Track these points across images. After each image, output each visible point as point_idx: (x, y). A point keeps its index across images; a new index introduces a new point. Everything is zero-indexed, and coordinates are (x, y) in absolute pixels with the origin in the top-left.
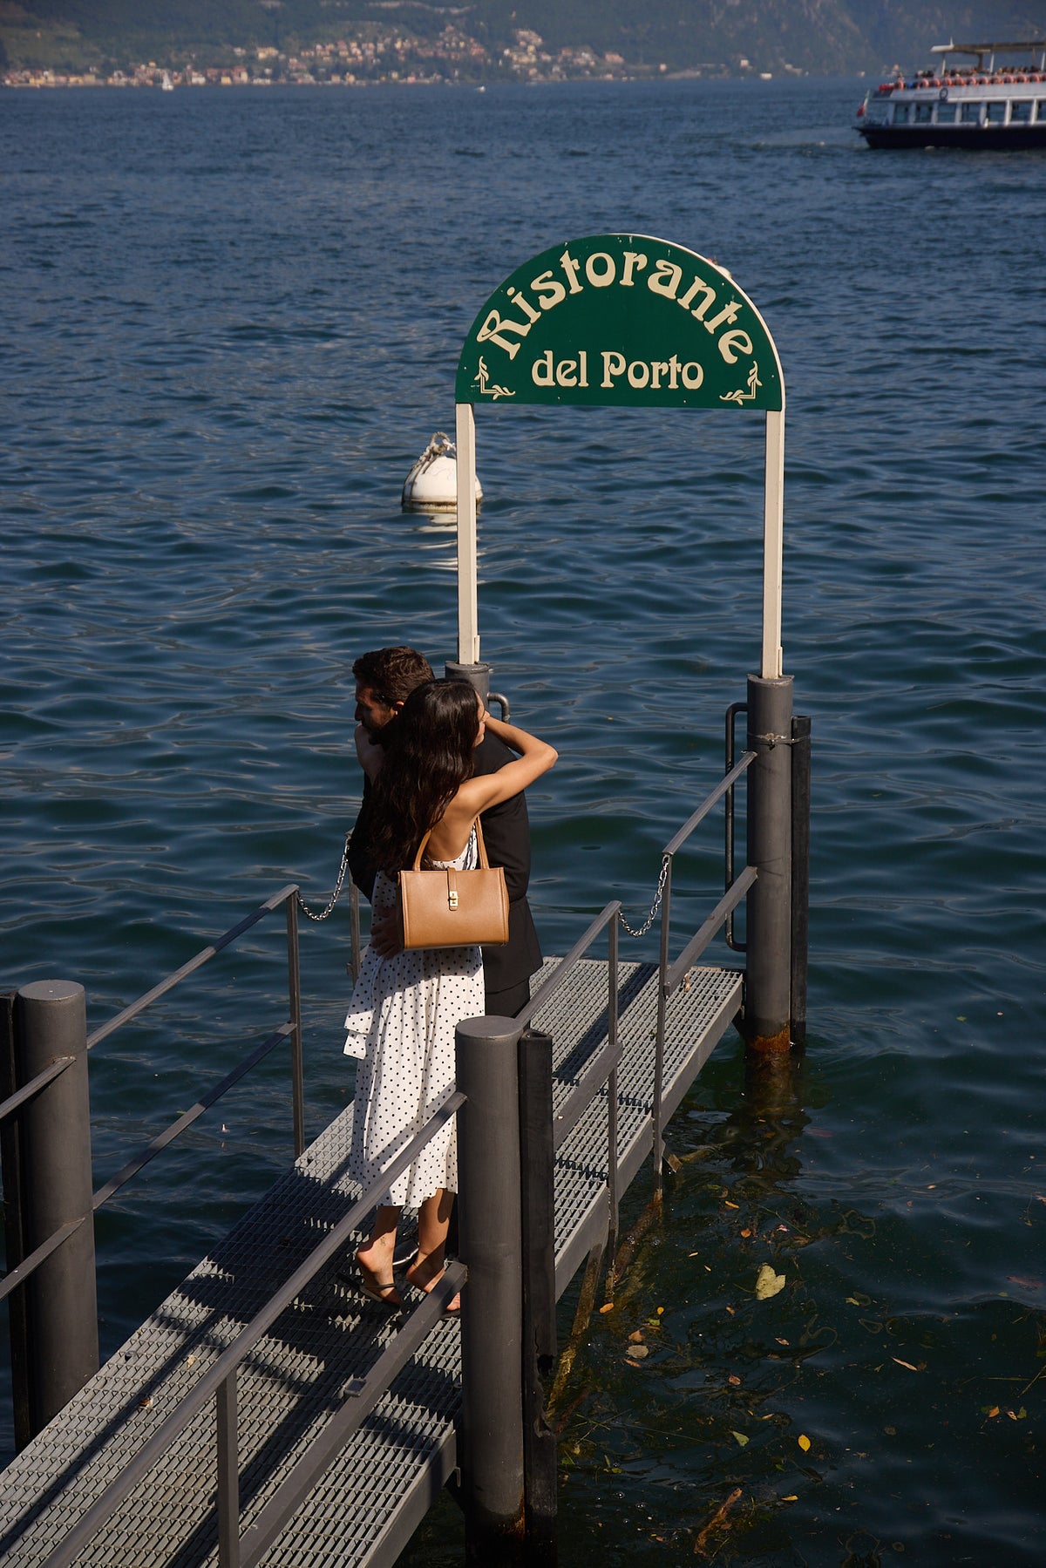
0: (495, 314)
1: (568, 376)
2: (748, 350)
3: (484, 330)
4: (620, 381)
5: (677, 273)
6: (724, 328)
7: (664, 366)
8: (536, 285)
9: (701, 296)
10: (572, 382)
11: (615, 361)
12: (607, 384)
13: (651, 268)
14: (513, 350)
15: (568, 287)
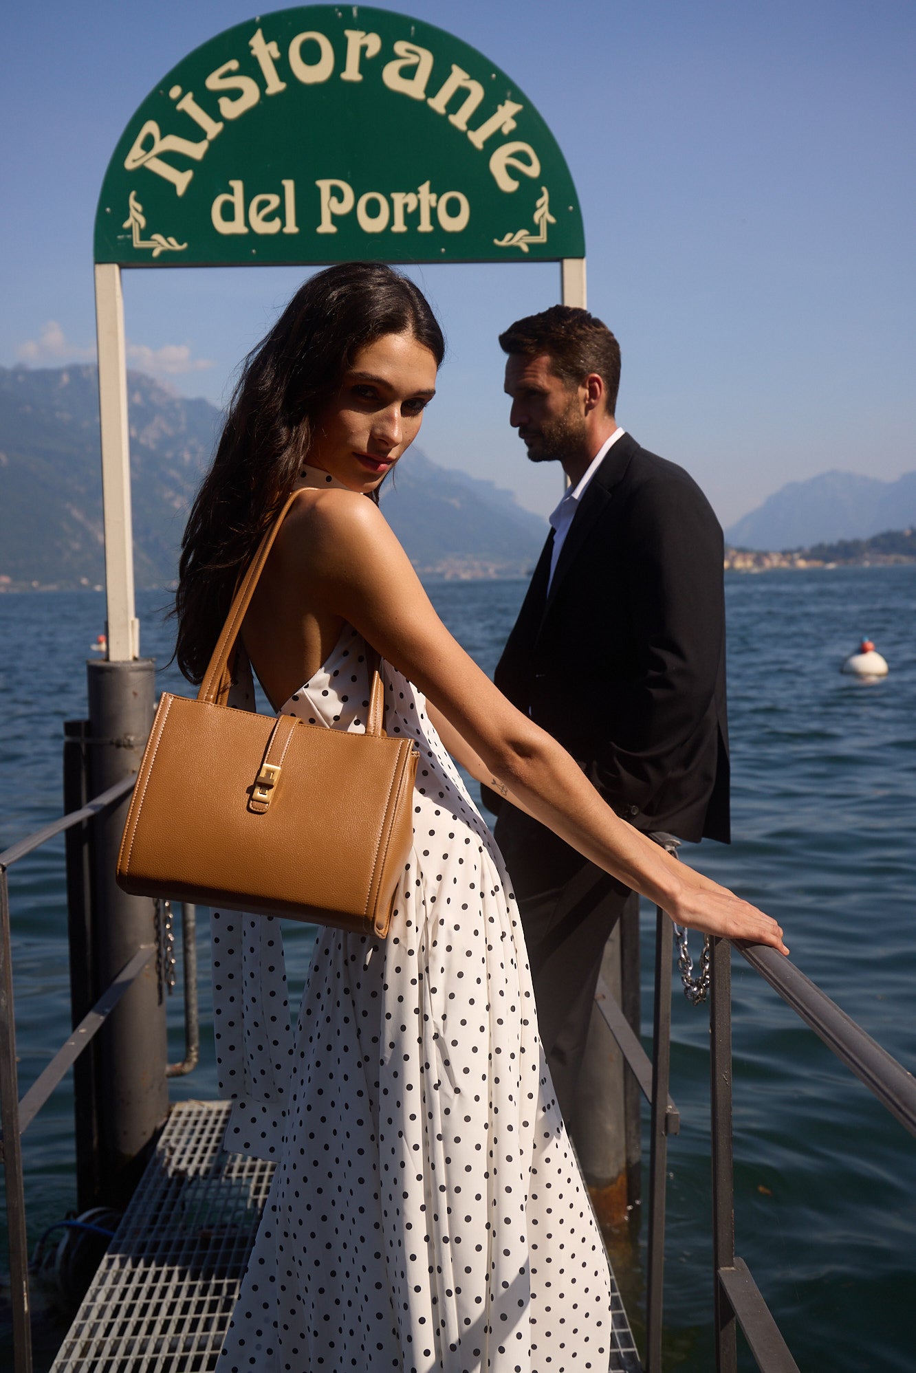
0: (151, 127)
1: (268, 218)
2: (534, 171)
3: (136, 152)
4: (347, 222)
5: (426, 61)
6: (497, 139)
7: (411, 199)
8: (214, 82)
9: (461, 95)
10: (273, 227)
11: (337, 193)
12: (327, 227)
13: (387, 55)
14: (181, 180)
15: (262, 84)
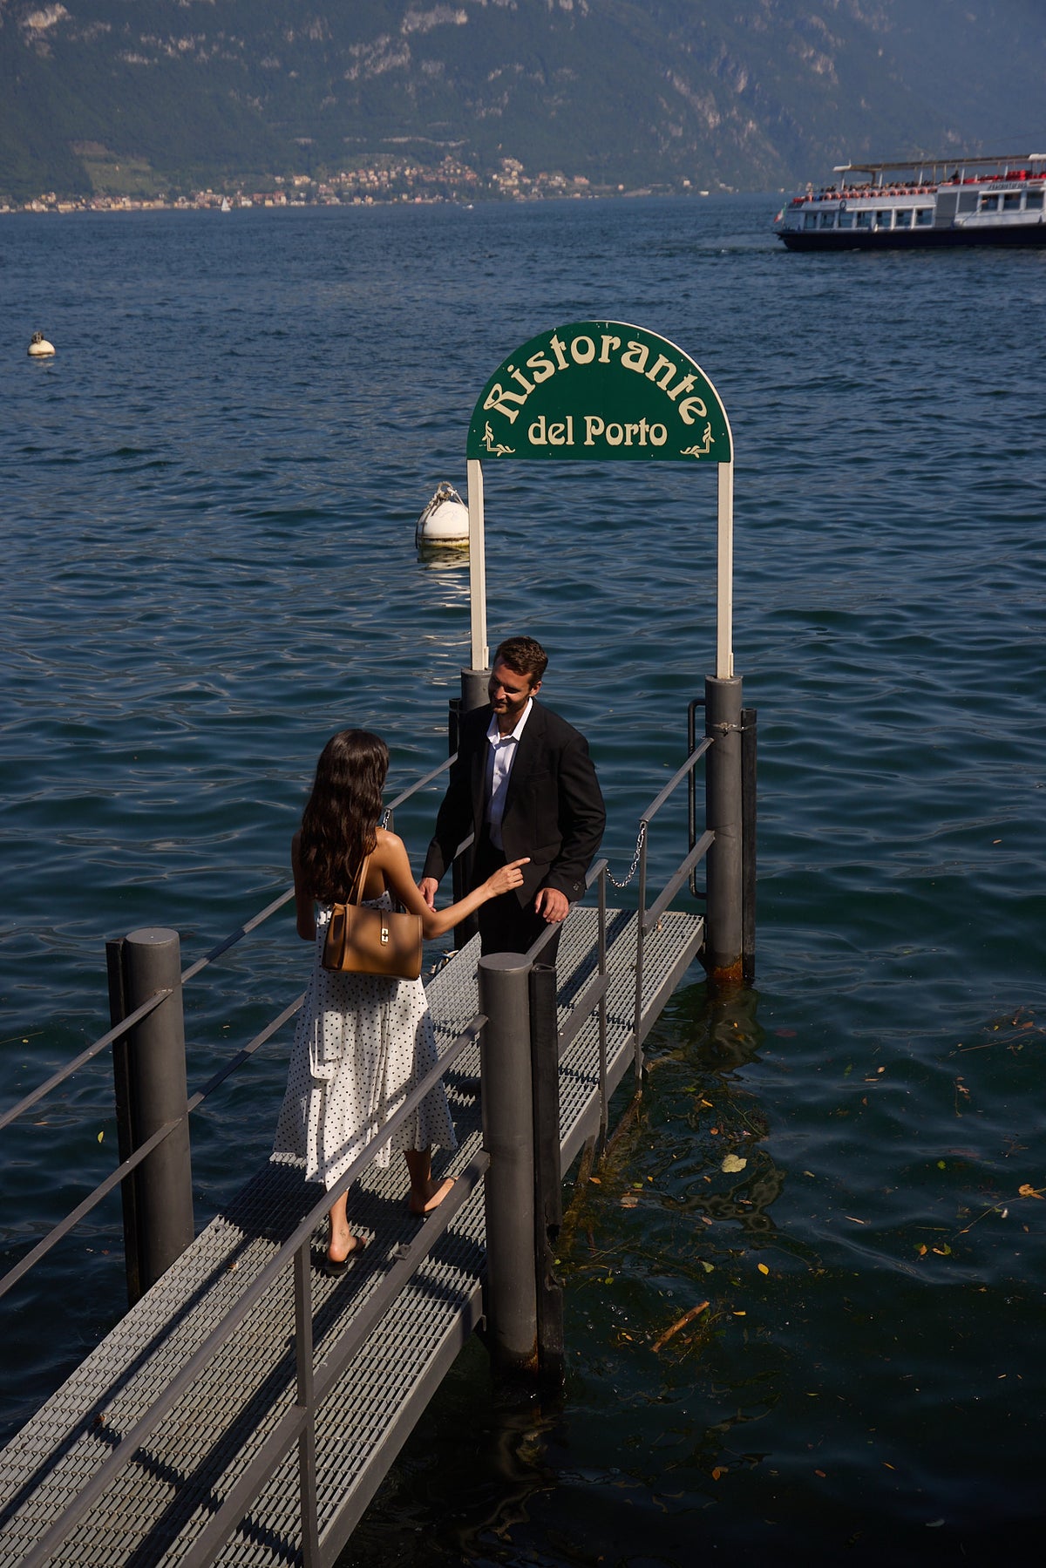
0: (498, 387)
1: (558, 437)
2: (703, 413)
3: (490, 400)
4: (600, 439)
5: (645, 351)
6: (683, 396)
7: (635, 427)
8: (531, 363)
9: (664, 370)
10: (561, 441)
11: (595, 423)
12: (589, 442)
13: (624, 348)
14: (513, 416)
15: (556, 364)
